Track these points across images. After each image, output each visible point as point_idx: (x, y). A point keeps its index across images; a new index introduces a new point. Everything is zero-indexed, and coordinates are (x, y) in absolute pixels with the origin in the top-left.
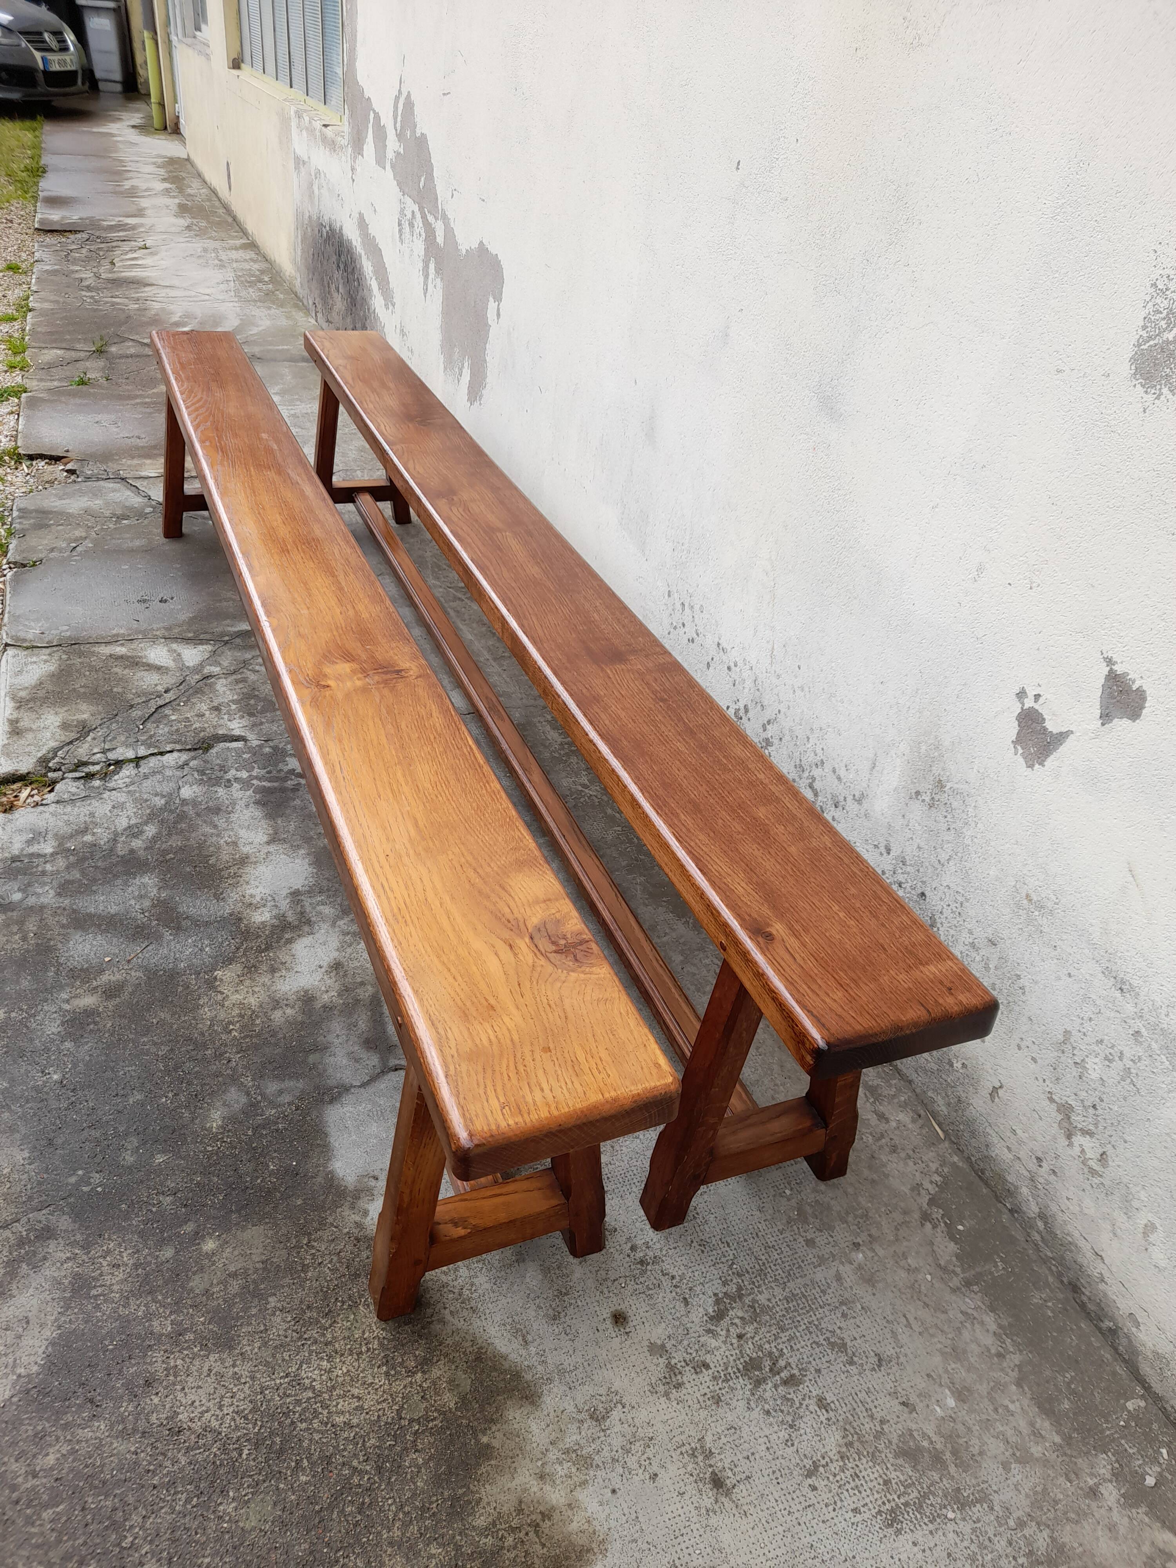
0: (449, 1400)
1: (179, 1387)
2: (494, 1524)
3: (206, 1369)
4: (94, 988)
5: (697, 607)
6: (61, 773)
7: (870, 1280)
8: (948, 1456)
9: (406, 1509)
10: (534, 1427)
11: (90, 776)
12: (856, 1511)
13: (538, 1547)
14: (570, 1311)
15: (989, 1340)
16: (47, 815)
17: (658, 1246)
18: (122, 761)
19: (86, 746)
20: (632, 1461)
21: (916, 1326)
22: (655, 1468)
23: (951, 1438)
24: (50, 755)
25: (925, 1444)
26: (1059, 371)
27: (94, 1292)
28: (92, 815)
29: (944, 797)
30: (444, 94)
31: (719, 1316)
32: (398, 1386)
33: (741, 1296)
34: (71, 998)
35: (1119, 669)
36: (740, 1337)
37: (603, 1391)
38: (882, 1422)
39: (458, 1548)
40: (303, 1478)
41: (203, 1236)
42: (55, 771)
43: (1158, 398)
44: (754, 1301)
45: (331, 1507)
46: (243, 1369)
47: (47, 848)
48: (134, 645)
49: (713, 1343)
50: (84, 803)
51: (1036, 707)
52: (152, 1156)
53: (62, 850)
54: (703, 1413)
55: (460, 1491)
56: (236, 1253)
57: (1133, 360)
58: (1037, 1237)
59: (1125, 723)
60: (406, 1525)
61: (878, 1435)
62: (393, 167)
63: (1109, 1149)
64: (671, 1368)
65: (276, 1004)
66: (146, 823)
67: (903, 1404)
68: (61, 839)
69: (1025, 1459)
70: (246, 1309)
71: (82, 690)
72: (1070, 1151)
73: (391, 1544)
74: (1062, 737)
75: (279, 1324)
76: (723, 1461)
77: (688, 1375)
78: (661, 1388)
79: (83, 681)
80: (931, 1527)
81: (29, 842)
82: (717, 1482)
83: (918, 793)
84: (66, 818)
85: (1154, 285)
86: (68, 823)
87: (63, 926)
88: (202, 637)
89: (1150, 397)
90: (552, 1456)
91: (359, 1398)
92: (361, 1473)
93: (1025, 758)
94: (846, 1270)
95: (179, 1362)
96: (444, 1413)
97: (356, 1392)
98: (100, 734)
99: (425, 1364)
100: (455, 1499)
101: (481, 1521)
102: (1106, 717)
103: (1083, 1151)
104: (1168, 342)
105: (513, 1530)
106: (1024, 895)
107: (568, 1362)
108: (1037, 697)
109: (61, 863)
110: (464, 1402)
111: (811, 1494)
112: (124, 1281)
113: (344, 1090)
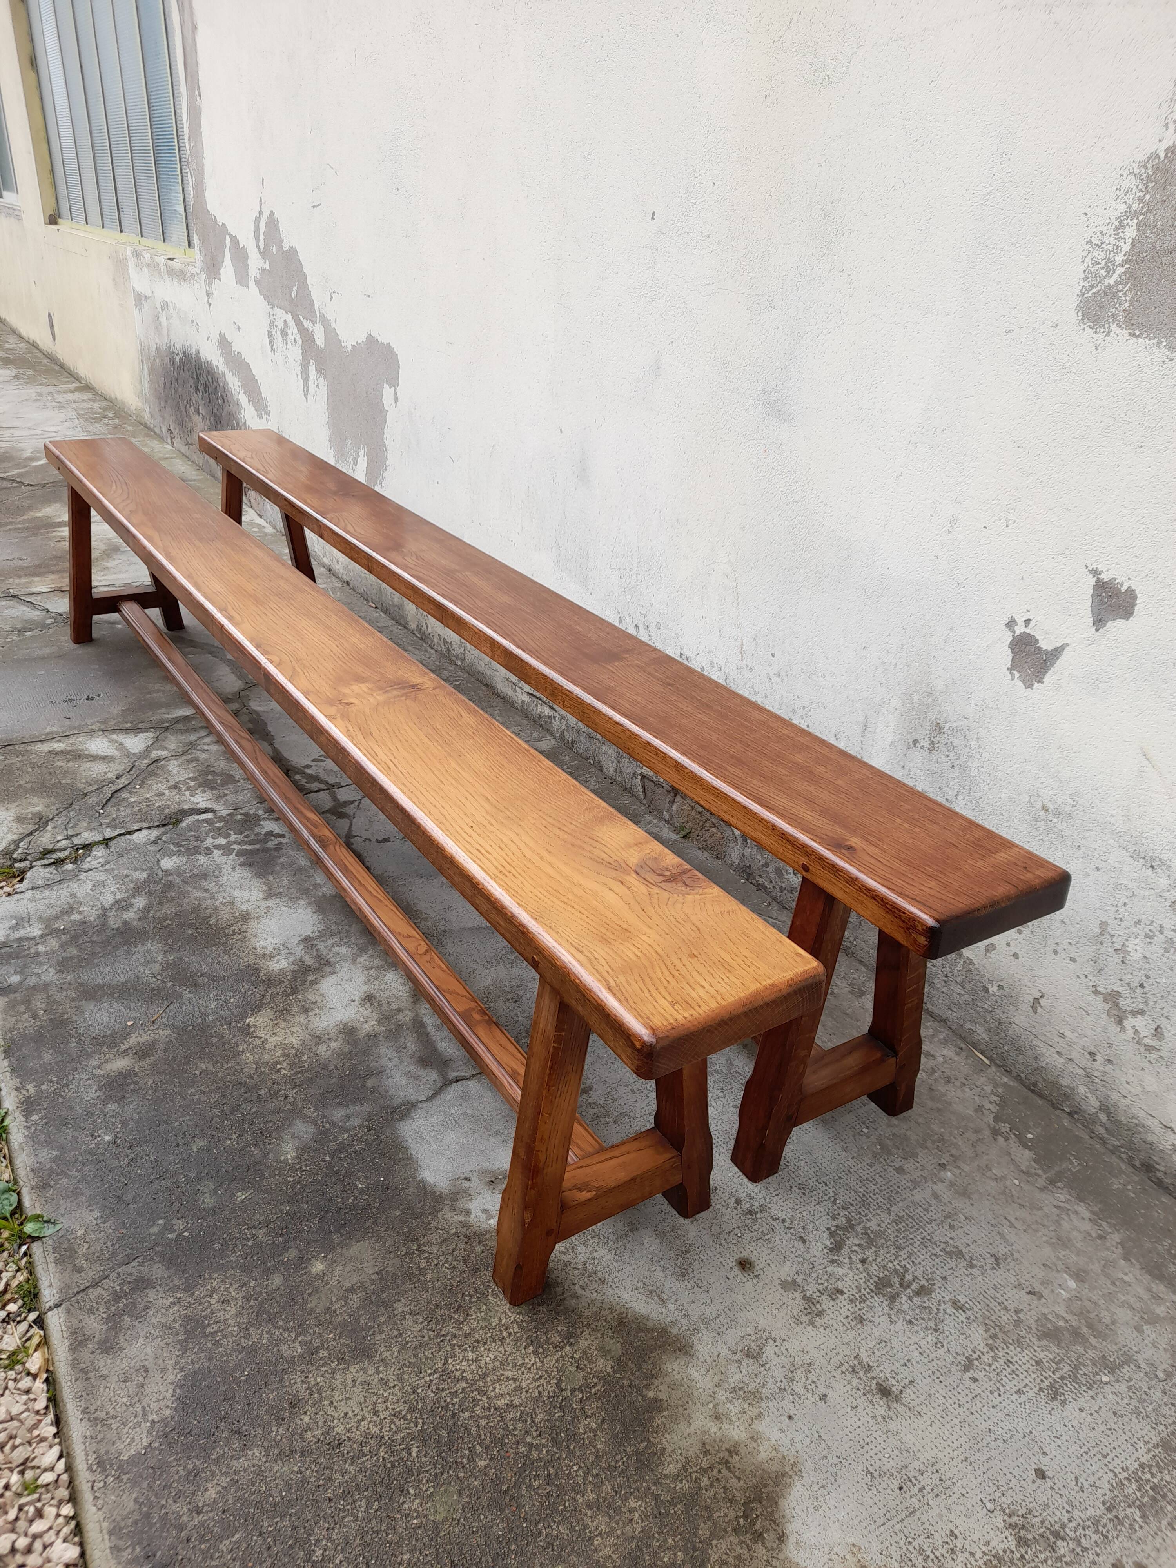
0: (605, 1365)
1: (326, 1403)
2: (684, 1468)
3: (349, 1381)
4: (124, 1051)
5: (653, 626)
6: (28, 863)
7: (965, 1193)
8: (1085, 1330)
9: (594, 1472)
10: (696, 1375)
11: (59, 862)
12: (1019, 1392)
13: (734, 1481)
14: (696, 1266)
15: (1087, 1226)
16: (25, 902)
17: (760, 1196)
18: (90, 844)
19: (48, 835)
20: (798, 1388)
21: (1018, 1225)
22: (822, 1390)
23: (1081, 1314)
24: (12, 847)
25: (1061, 1323)
26: (1007, 332)
27: (209, 1330)
28: (73, 895)
29: (944, 738)
30: (314, 207)
31: (837, 1247)
32: (550, 1362)
33: (852, 1227)
34: (102, 1063)
35: (1105, 577)
36: (863, 1261)
37: (751, 1331)
38: (1017, 1312)
39: (656, 1497)
40: (482, 1463)
41: (309, 1260)
42: (20, 861)
43: (1108, 335)
44: (865, 1228)
45: (517, 1485)
46: (389, 1374)
47: (35, 931)
48: (72, 740)
49: (841, 1271)
50: (62, 886)
51: (1028, 631)
52: (233, 1195)
53: (50, 932)
54: (851, 1334)
55: (643, 1445)
56: (347, 1269)
57: (1079, 308)
58: (1102, 1131)
59: (1120, 623)
60: (598, 1486)
61: (1018, 1323)
62: (258, 283)
63: (1163, 1022)
64: (808, 1299)
65: (319, 1040)
66: (133, 896)
67: (1030, 1293)
68: (47, 922)
69: (1154, 1320)
70: (374, 1319)
71: (29, 786)
72: (1123, 1036)
73: (589, 1506)
74: (1057, 653)
75: (413, 1328)
76: (883, 1371)
77: (826, 1303)
78: (805, 1319)
79: (28, 778)
80: (1091, 1393)
81: (14, 928)
82: (884, 1391)
83: (915, 742)
84: (46, 902)
85: (1089, 242)
86: (50, 906)
87: (73, 1000)
88: (140, 726)
89: (1100, 336)
90: (721, 1396)
91: (515, 1380)
92: (538, 1448)
93: (1023, 681)
94: (940, 1188)
95: (319, 1379)
96: (604, 1378)
97: (509, 1374)
98: (59, 822)
99: (570, 1337)
100: (638, 1454)
101: (671, 1469)
102: (1099, 623)
103: (1136, 1032)
104: (1110, 286)
105: (705, 1471)
106: (1040, 807)
107: (709, 1311)
108: (1027, 622)
109: (54, 943)
110: (619, 1364)
111: (974, 1386)
112: (238, 1314)
113: (411, 1106)
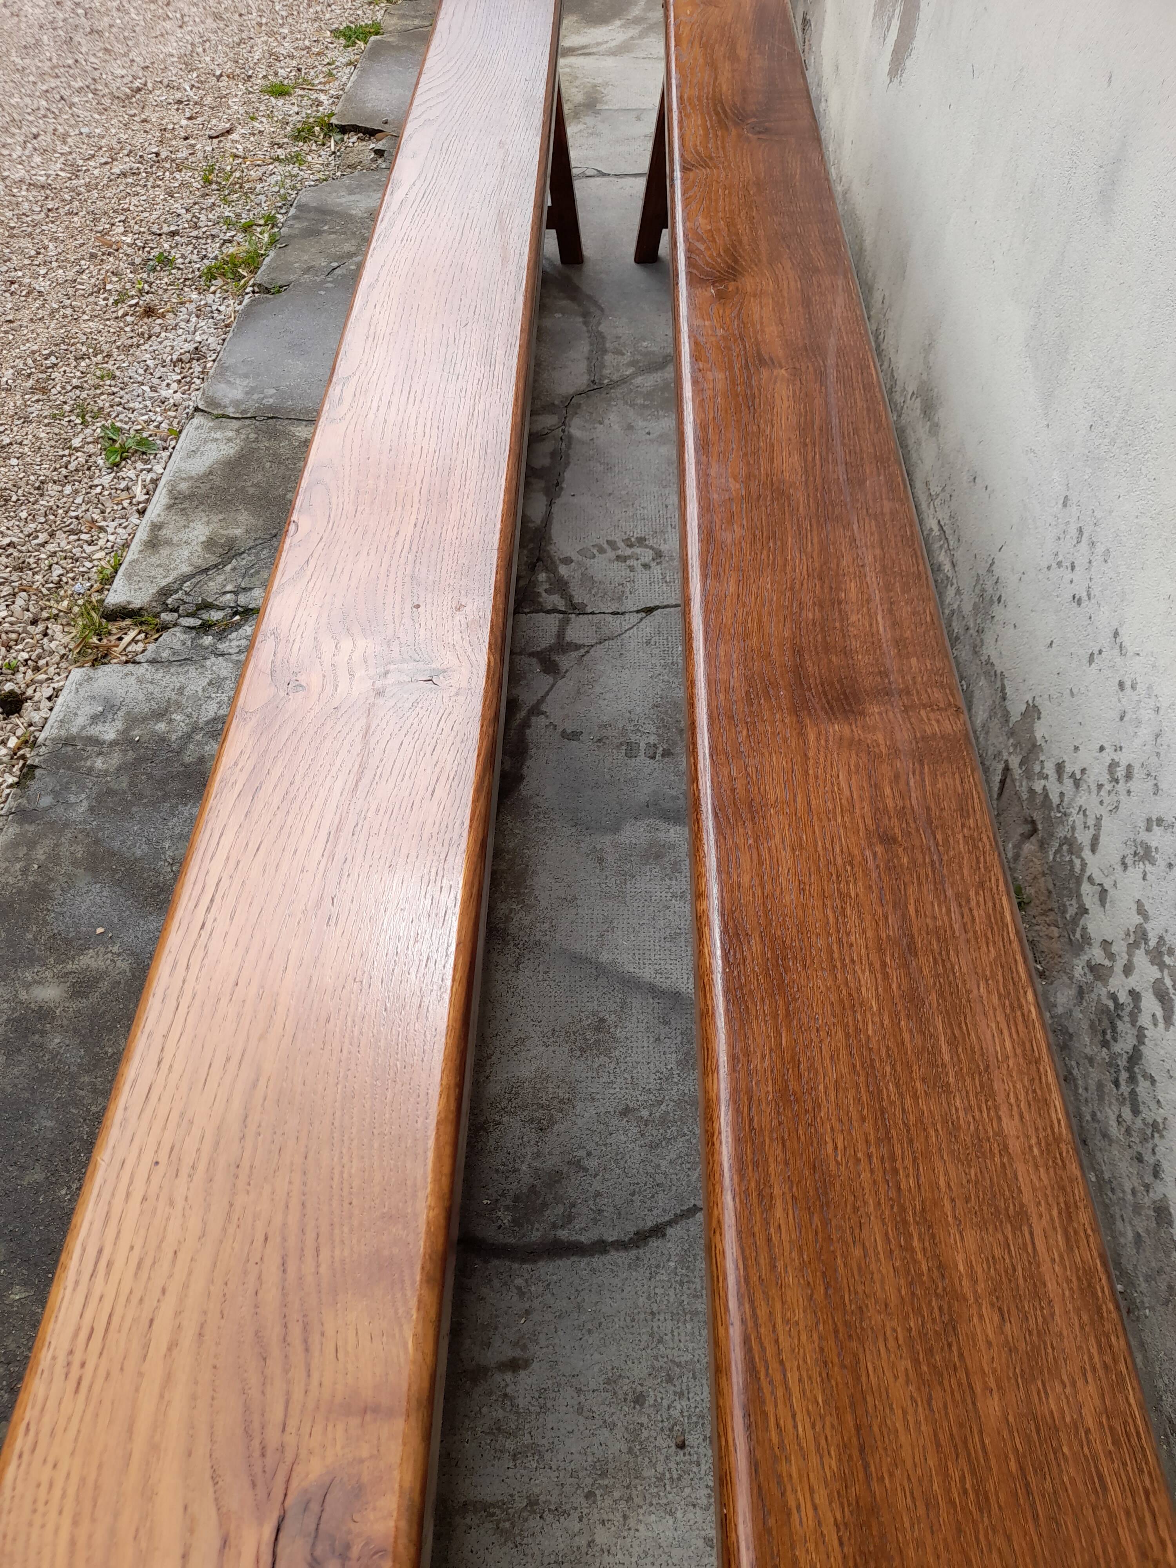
4: (66, 974)
6: (176, 615)
11: (206, 627)
16: (132, 680)
18: (252, 610)
19: (220, 578)
24: (176, 586)
28: (181, 690)
34: (35, 982)
42: (171, 611)
47: (109, 732)
50: (180, 670)
52: (9, 1287)
53: (125, 741)
68: (133, 720)
71: (251, 490)
79: (259, 477)
81: (95, 719)
84: (150, 687)
86: (150, 697)
87: (75, 863)
98: (244, 562)
109: (116, 759)
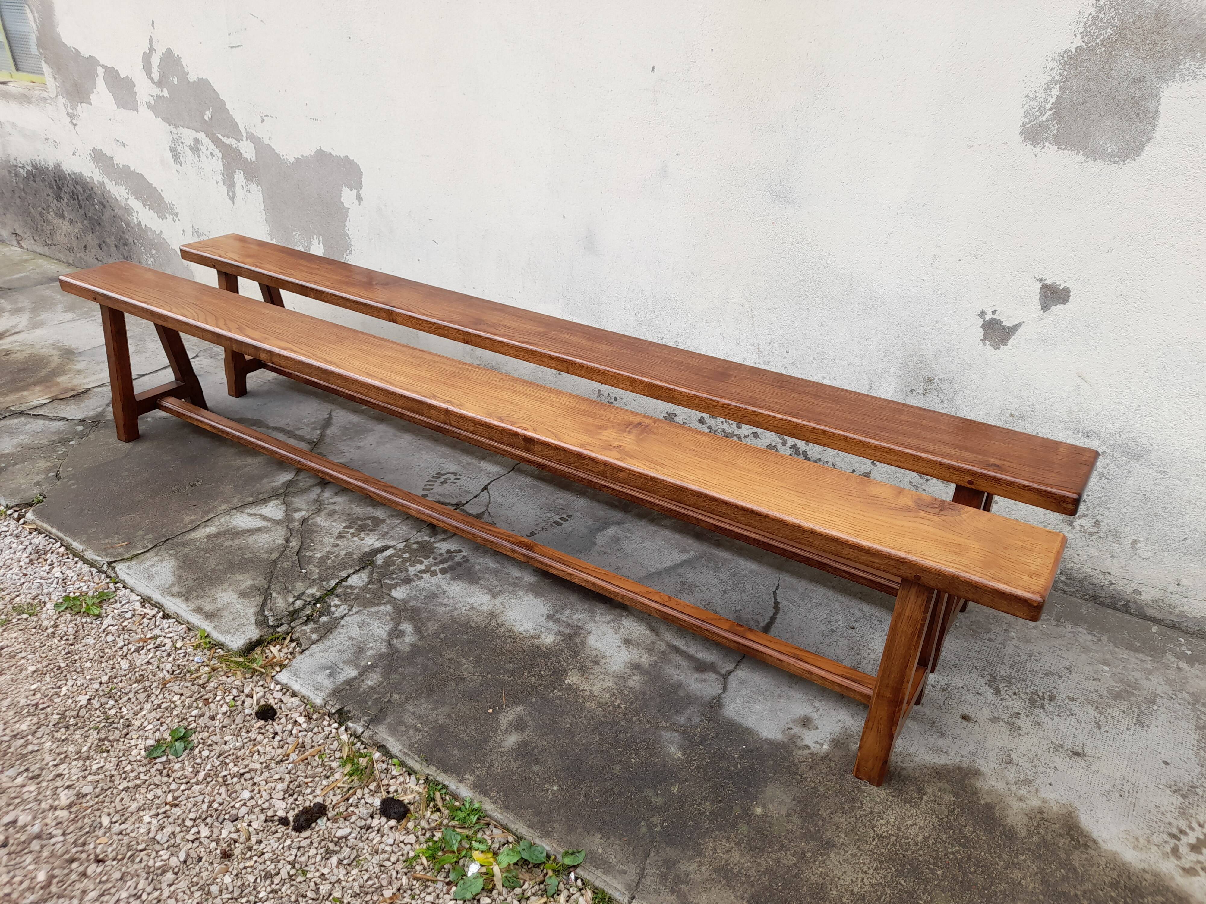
0: (949, 797)
1: (836, 879)
2: (1028, 830)
3: (836, 863)
4: (506, 730)
7: (1028, 641)
8: (1128, 689)
9: (992, 851)
10: (994, 783)
11: (312, 617)
12: (1127, 729)
13: (1053, 826)
14: (944, 728)
15: (1090, 637)
16: (318, 654)
17: (941, 679)
18: (321, 598)
19: (279, 600)
20: (1040, 768)
21: (1062, 648)
22: (1052, 766)
23: (1121, 681)
24: (261, 618)
25: (1117, 689)
26: (970, 147)
27: (735, 871)
28: (351, 638)
29: (933, 386)
30: (232, 47)
31: (998, 692)
32: (923, 807)
33: (995, 678)
34: (500, 743)
35: (1048, 282)
36: (1015, 694)
37: (998, 751)
38: (1097, 691)
39: (1029, 849)
40: (940, 872)
41: (749, 809)
42: (282, 625)
43: (1043, 148)
44: (1001, 676)
45: (965, 874)
46: (852, 850)
48: (216, 522)
49: (1010, 703)
50: (337, 633)
51: (994, 317)
52: (669, 791)
53: (363, 669)
54: (1040, 732)
55: (1001, 828)
56: (776, 805)
57: (1022, 133)
58: (1062, 585)
59: (1060, 307)
60: (1000, 857)
61: (1101, 696)
62: (149, 106)
63: (1099, 518)
64: (1008, 723)
65: (623, 678)
66: (398, 625)
67: (1094, 680)
68: (353, 663)
69: (1150, 673)
70: (816, 825)
71: (221, 567)
72: (1073, 531)
73: (1006, 869)
74: (1016, 327)
75: (841, 820)
76: (1068, 745)
77: (1018, 723)
78: (1015, 734)
79: (212, 561)
80: (1154, 717)
81: (333, 675)
82: (1077, 754)
83: (912, 391)
84: (335, 649)
85: (1027, 96)
86: (342, 651)
87: (434, 709)
88: (261, 497)
89: (1038, 149)
90: (1014, 788)
91: (915, 824)
92: (958, 852)
93: (992, 346)
94: (1015, 642)
95: (820, 869)
96: (954, 804)
97: (910, 822)
98: (278, 588)
99: (921, 791)
100: (1003, 833)
101: (1024, 833)
102: (1045, 307)
103: (1082, 526)
104: (1043, 122)
105: (1038, 826)
106: (1008, 415)
107: (971, 748)
108: (994, 312)
109: (375, 675)
110: (956, 795)
111: (1108, 735)
112: (742, 855)
113: (719, 698)
